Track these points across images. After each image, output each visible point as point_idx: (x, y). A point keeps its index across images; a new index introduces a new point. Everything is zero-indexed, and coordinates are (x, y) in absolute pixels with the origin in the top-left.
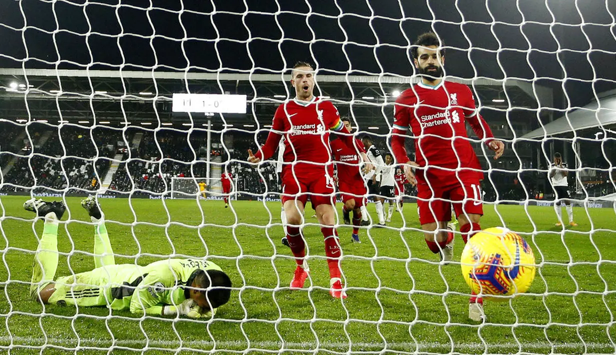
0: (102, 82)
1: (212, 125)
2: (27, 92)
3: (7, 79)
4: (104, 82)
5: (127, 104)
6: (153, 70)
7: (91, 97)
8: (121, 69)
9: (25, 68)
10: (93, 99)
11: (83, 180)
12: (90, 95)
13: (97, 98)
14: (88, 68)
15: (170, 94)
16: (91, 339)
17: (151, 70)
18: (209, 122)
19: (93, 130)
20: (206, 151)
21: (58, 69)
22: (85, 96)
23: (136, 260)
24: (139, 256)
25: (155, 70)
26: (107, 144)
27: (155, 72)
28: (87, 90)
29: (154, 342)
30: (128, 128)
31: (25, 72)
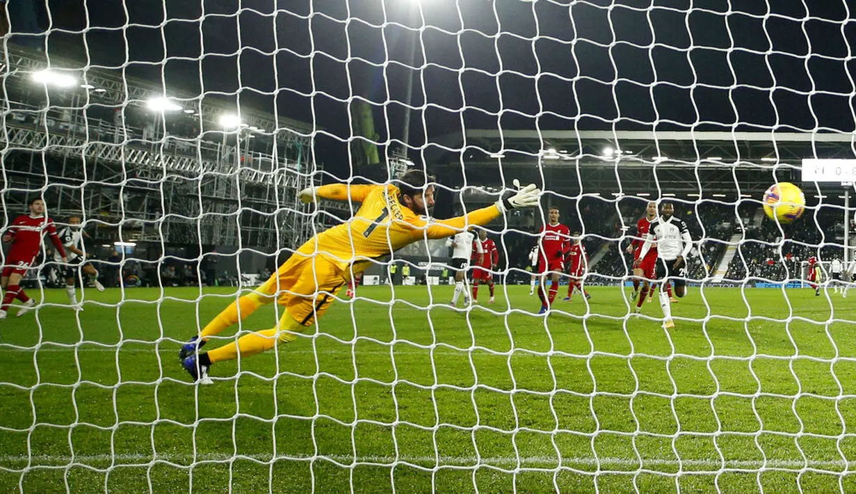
0: (715, 146)
1: (850, 197)
2: (618, 160)
3: (598, 144)
4: (719, 146)
5: (741, 173)
6: (773, 131)
7: (697, 164)
8: (733, 130)
9: (616, 130)
10: (699, 168)
11: (694, 265)
12: (695, 161)
13: (702, 166)
14: (692, 129)
15: (797, 160)
16: (706, 460)
17: (770, 131)
18: (846, 193)
19: (698, 206)
20: (844, 229)
21: (656, 130)
22: (689, 164)
23: (750, 363)
24: (754, 357)
25: (776, 131)
26: (722, 222)
27: (776, 134)
28: (691, 156)
29: (783, 462)
30: (742, 202)
31: (615, 135)
